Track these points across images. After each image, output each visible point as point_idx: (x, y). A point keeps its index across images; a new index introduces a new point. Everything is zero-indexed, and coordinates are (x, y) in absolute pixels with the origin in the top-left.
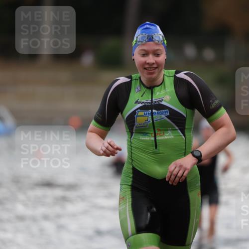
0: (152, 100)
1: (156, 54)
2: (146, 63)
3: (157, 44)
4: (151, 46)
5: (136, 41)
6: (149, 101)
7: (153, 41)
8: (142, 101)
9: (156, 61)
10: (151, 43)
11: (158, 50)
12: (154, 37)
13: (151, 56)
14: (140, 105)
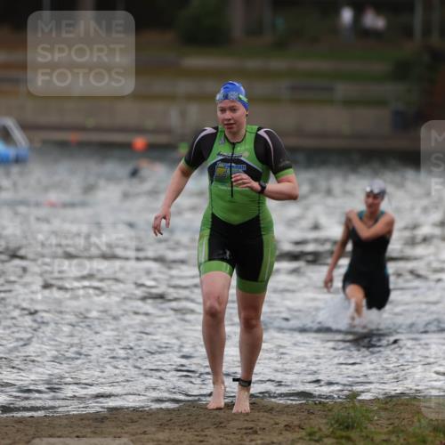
1: (233, 109)
6: (230, 154)
8: (224, 154)
9: (233, 117)
13: (228, 112)
14: (221, 157)
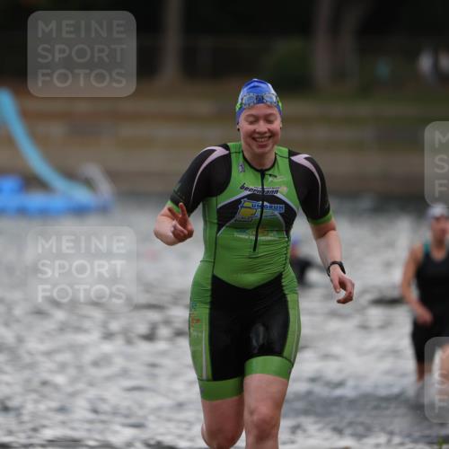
0: (263, 188)
1: (268, 119)
2: (254, 132)
3: (269, 106)
4: (261, 110)
5: (241, 104)
6: (260, 188)
7: (263, 102)
8: (251, 187)
9: (269, 130)
10: (262, 105)
11: (271, 115)
12: (265, 97)
13: (262, 123)
14: (248, 193)
